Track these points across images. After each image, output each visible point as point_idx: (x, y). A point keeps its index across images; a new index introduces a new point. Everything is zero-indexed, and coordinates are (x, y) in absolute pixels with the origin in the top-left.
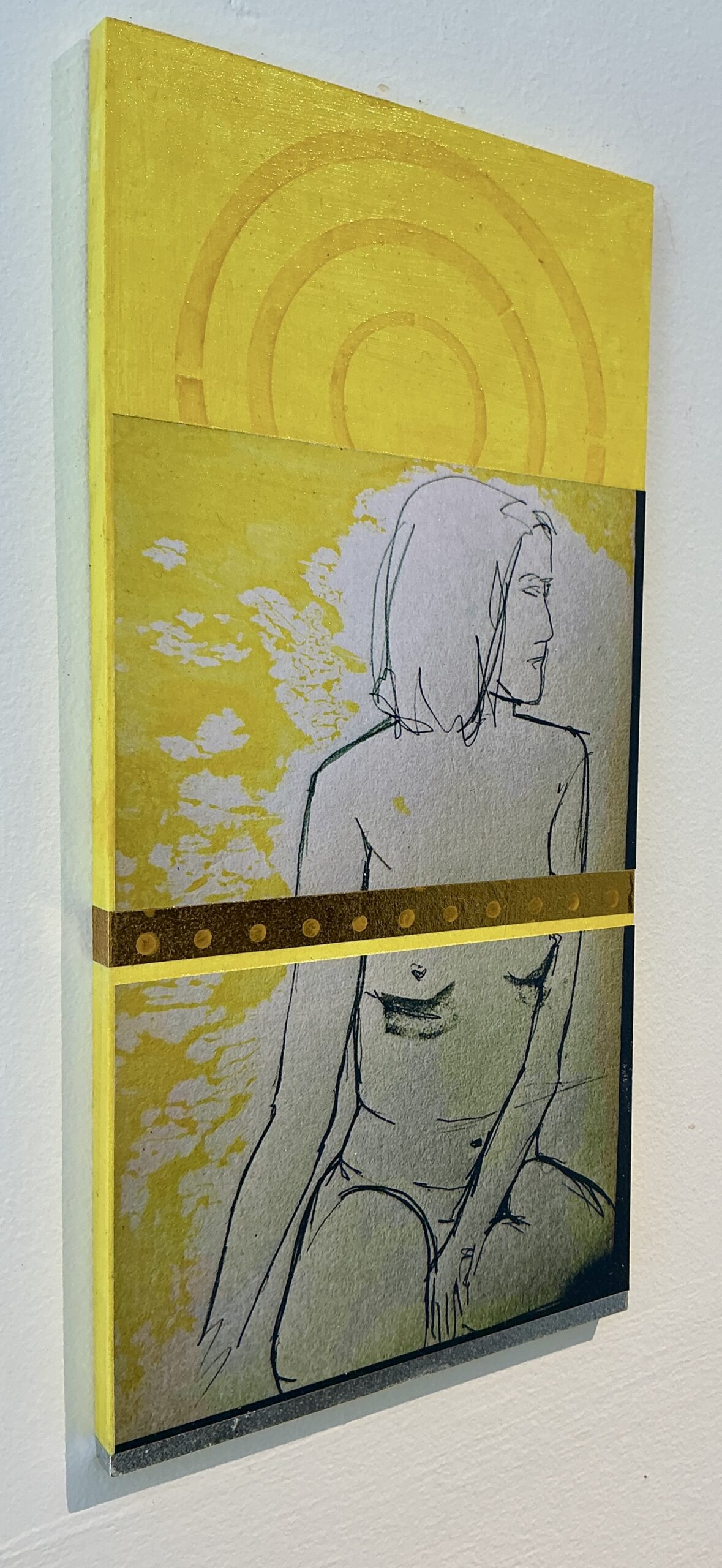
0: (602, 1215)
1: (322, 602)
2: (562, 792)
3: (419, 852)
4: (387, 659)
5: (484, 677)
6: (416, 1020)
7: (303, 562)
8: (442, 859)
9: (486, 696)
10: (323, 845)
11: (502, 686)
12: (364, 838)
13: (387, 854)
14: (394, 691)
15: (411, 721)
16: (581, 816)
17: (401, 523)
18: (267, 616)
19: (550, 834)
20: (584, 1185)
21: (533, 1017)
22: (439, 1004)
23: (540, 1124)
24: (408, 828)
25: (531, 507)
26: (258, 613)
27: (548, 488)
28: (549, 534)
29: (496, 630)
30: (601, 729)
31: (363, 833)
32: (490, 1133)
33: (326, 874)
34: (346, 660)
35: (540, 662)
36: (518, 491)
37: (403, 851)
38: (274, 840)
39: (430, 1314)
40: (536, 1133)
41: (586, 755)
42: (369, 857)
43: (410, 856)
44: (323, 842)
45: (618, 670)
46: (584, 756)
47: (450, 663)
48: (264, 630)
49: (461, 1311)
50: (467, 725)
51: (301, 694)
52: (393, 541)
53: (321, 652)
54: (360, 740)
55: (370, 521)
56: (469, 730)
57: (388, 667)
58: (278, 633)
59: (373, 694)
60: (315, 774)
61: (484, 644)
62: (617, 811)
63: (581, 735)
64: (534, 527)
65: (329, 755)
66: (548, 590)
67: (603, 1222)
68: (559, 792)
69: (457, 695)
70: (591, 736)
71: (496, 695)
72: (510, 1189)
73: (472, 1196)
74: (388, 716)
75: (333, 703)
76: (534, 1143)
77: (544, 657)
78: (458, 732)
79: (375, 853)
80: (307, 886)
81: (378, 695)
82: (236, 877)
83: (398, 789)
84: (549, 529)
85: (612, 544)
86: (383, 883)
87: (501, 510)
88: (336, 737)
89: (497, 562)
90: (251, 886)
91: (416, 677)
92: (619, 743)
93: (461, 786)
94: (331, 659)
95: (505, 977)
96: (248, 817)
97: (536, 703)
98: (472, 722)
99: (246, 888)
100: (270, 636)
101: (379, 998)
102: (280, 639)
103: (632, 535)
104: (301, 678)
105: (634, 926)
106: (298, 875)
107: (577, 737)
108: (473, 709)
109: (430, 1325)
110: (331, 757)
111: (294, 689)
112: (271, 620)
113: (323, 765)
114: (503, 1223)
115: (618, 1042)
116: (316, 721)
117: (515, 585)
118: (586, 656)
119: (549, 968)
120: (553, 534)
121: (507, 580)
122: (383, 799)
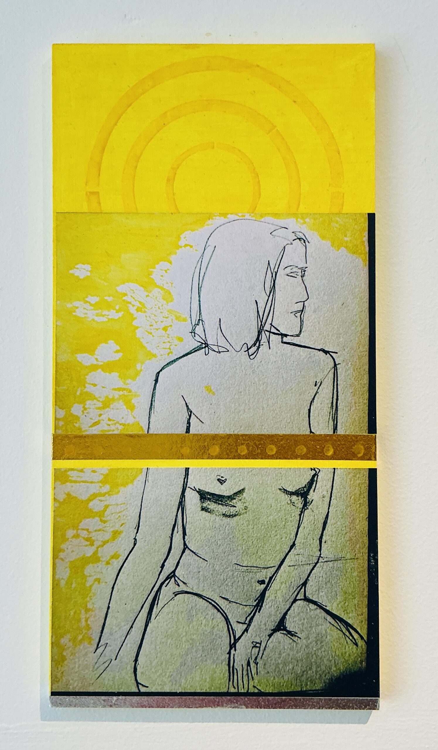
0: (356, 644)
1: (162, 288)
2: (318, 386)
3: (221, 415)
4: (200, 314)
5: (261, 322)
6: (220, 506)
7: (151, 270)
8: (236, 419)
9: (263, 332)
10: (163, 408)
11: (274, 327)
12: (187, 406)
13: (201, 416)
14: (204, 331)
15: (215, 346)
16: (333, 400)
17: (207, 246)
18: (131, 296)
19: (309, 410)
20: (341, 623)
21: (300, 515)
22: (235, 499)
23: (307, 579)
24: (214, 402)
25: (291, 230)
26: (127, 295)
27: (303, 218)
28: (304, 244)
29: (269, 297)
30: (346, 350)
31: (186, 404)
32: (271, 578)
33: (165, 424)
34: (176, 316)
35: (300, 313)
36: (282, 222)
37: (211, 414)
38: (136, 404)
39: (231, 674)
40: (304, 584)
41: (335, 365)
42: (190, 416)
43: (215, 417)
44: (163, 407)
45: (357, 316)
46: (333, 366)
47: (239, 315)
48: (130, 303)
49: (253, 678)
50: (250, 348)
51: (151, 333)
52: (202, 256)
53: (161, 312)
54: (184, 356)
55: (189, 247)
56: (251, 351)
57: (201, 319)
58: (137, 304)
59: (191, 333)
60: (159, 373)
61: (261, 305)
62: (360, 398)
63: (331, 353)
64: (293, 240)
65: (166, 363)
66: (304, 273)
67: (357, 650)
68: (316, 385)
69: (244, 332)
70: (339, 354)
71: (270, 332)
72: (286, 614)
73: (259, 612)
74: (201, 343)
75: (168, 337)
76: (303, 590)
77: (302, 311)
78: (245, 351)
79: (194, 414)
80: (154, 429)
81: (194, 333)
82: (115, 422)
83: (207, 381)
84: (304, 241)
85: (350, 245)
86: (199, 430)
87: (271, 233)
88: (170, 354)
89: (269, 261)
90: (123, 427)
91: (218, 323)
92: (360, 358)
93: (248, 380)
94: (167, 316)
95: (280, 489)
96: (121, 393)
97: (298, 336)
98: (254, 346)
99: (121, 427)
100: (134, 306)
101: (197, 491)
102: (138, 307)
103: (366, 239)
104: (151, 325)
105: (376, 469)
106: (149, 423)
107: (328, 354)
108: (255, 339)
109: (231, 680)
110: (168, 364)
111: (147, 331)
112: (134, 298)
113: (163, 368)
114: (281, 633)
115: (366, 540)
116: (158, 346)
117: (281, 272)
118: (333, 309)
119: (312, 488)
120: (307, 243)
121: (276, 270)
122: (199, 386)
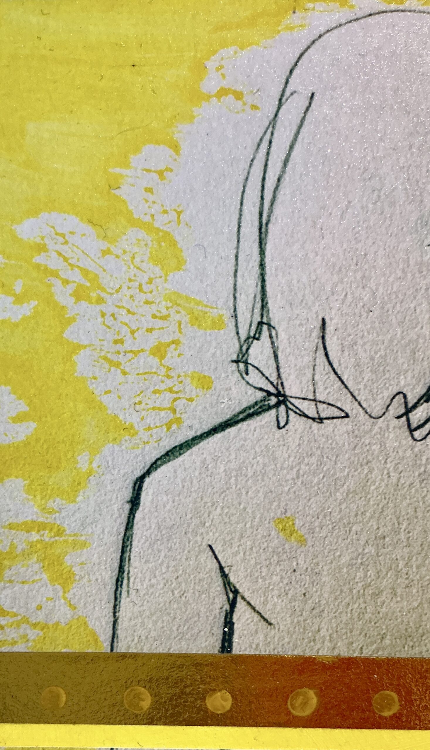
1: (150, 228)
3: (323, 602)
4: (263, 307)
7: (118, 170)
10: (154, 581)
12: (224, 576)
13: (265, 603)
14: (276, 357)
15: (306, 402)
18: (59, 254)
24: (303, 565)
26: (47, 251)
31: (221, 568)
33: (160, 624)
34: (191, 312)
37: (293, 599)
38: (76, 569)
42: (233, 604)
43: (308, 607)
44: (155, 577)
47: (382, 308)
48: (55, 274)
50: (415, 406)
51: (118, 365)
52: (273, 123)
53: (147, 302)
54: (214, 431)
55: (231, 96)
56: (419, 414)
57: (265, 320)
58: (77, 277)
59: (237, 362)
60: (141, 480)
65: (163, 453)
69: (396, 358)
74: (265, 394)
75: (168, 376)
78: (399, 417)
79: (243, 598)
80: (129, 639)
81: (246, 363)
82: (19, 618)
83: (283, 504)
88: (174, 427)
90: (41, 634)
91: (316, 333)
94: (164, 312)
96: (35, 537)
98: (427, 401)
99: (33, 634)
100: (66, 282)
102: (80, 286)
104: (116, 342)
106: (115, 623)
110: (167, 454)
111: (105, 358)
112: (66, 259)
113: (154, 466)
116: (140, 403)
122: (257, 520)
